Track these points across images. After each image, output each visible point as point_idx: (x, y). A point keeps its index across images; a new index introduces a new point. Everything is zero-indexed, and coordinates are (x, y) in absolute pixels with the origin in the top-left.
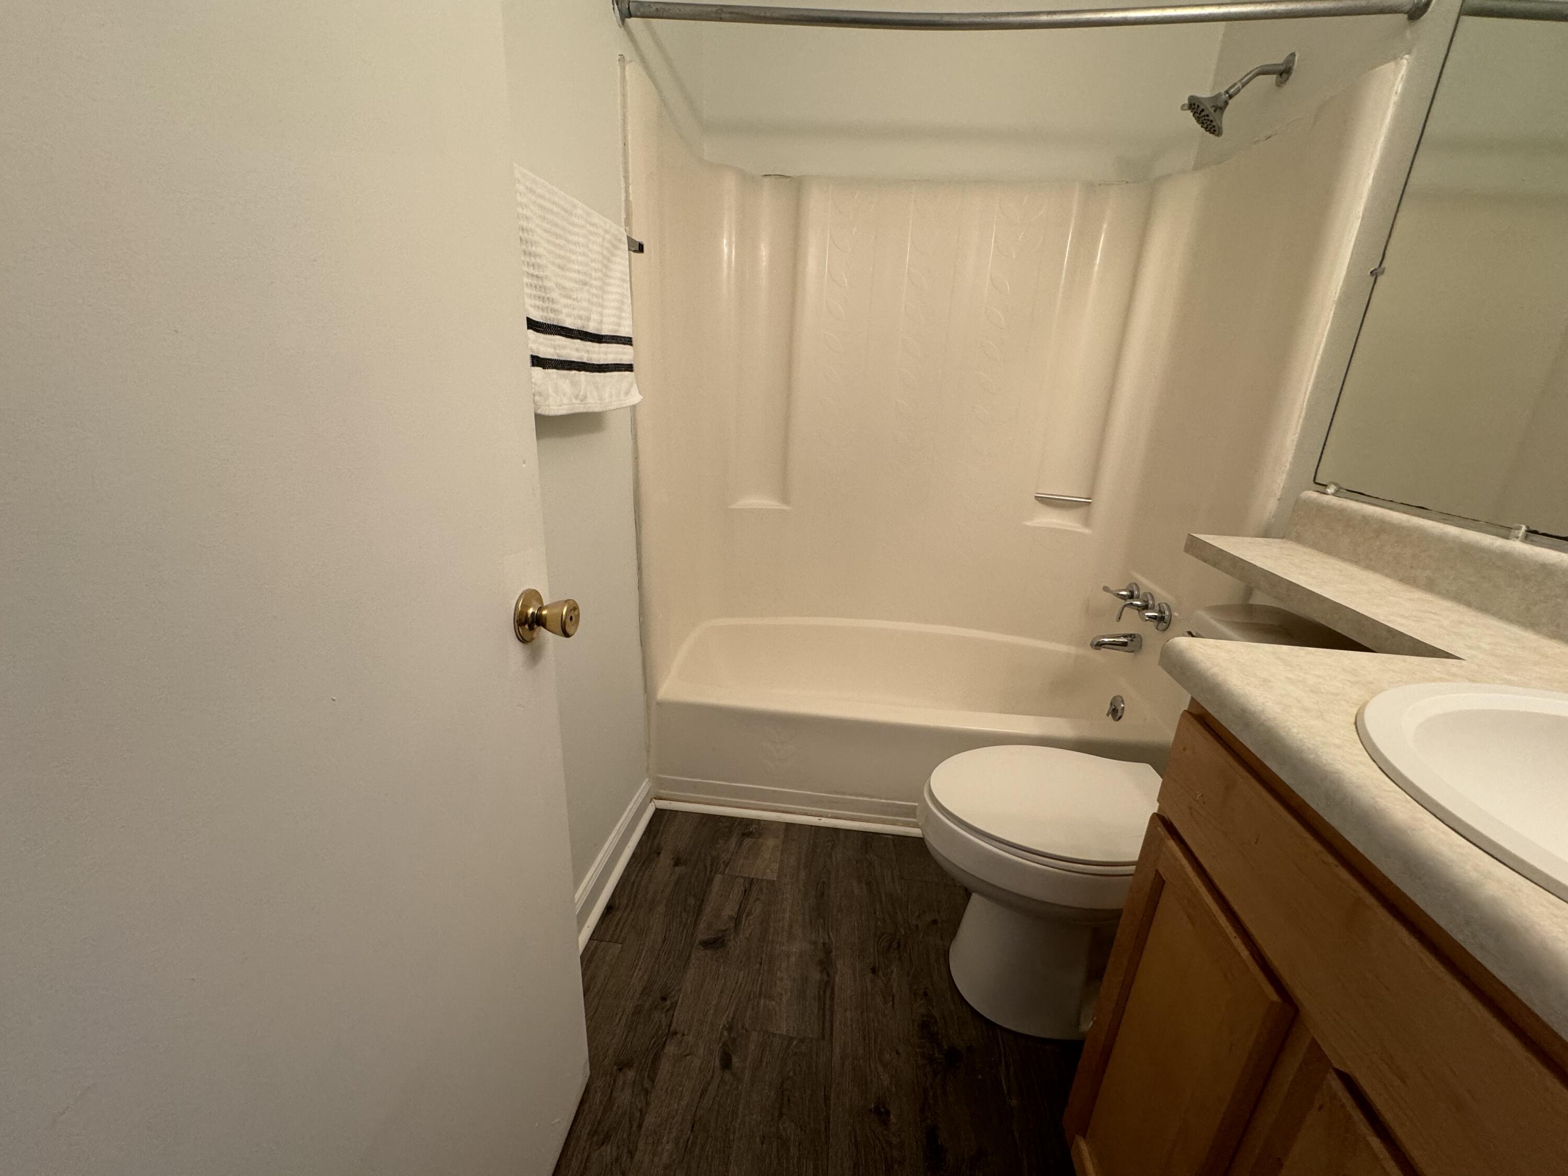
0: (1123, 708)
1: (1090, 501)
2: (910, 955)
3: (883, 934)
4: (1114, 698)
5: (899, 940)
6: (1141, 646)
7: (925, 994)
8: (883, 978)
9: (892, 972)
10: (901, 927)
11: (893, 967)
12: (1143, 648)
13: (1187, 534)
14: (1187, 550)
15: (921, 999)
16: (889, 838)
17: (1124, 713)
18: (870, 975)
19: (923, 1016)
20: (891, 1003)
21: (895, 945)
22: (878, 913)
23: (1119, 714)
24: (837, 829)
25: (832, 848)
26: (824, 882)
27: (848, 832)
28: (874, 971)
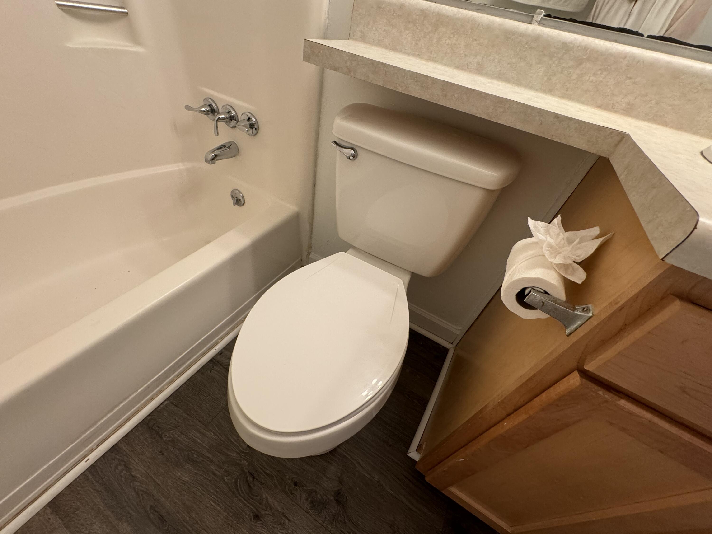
0: (243, 197)
1: (126, 11)
2: (265, 473)
3: (236, 482)
4: (232, 191)
5: (249, 472)
6: (239, 151)
7: (295, 484)
8: (267, 512)
9: (267, 499)
10: (240, 460)
11: (264, 496)
12: (240, 151)
13: (303, 40)
14: (307, 58)
15: (296, 490)
16: (167, 404)
17: (245, 199)
18: (258, 524)
19: (307, 499)
20: (287, 521)
21: (250, 479)
22: (217, 473)
23: (243, 202)
24: (113, 447)
25: (127, 468)
26: (151, 507)
27: (126, 438)
28: (257, 517)
